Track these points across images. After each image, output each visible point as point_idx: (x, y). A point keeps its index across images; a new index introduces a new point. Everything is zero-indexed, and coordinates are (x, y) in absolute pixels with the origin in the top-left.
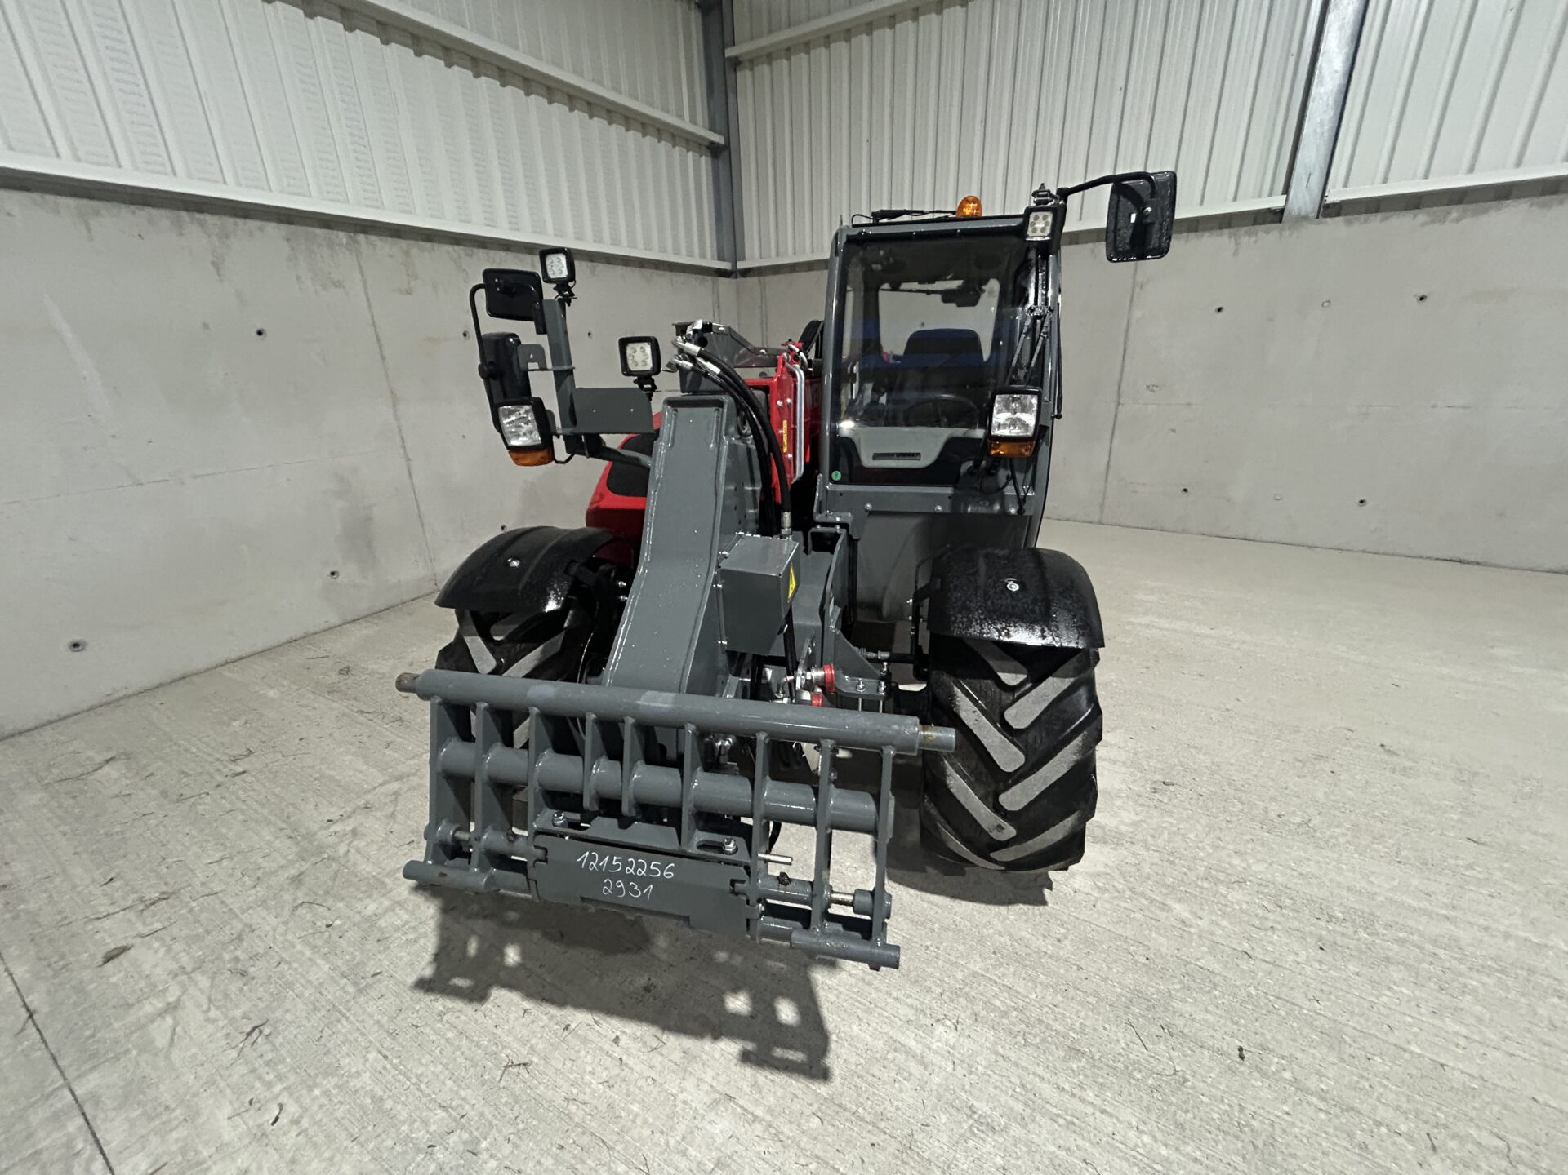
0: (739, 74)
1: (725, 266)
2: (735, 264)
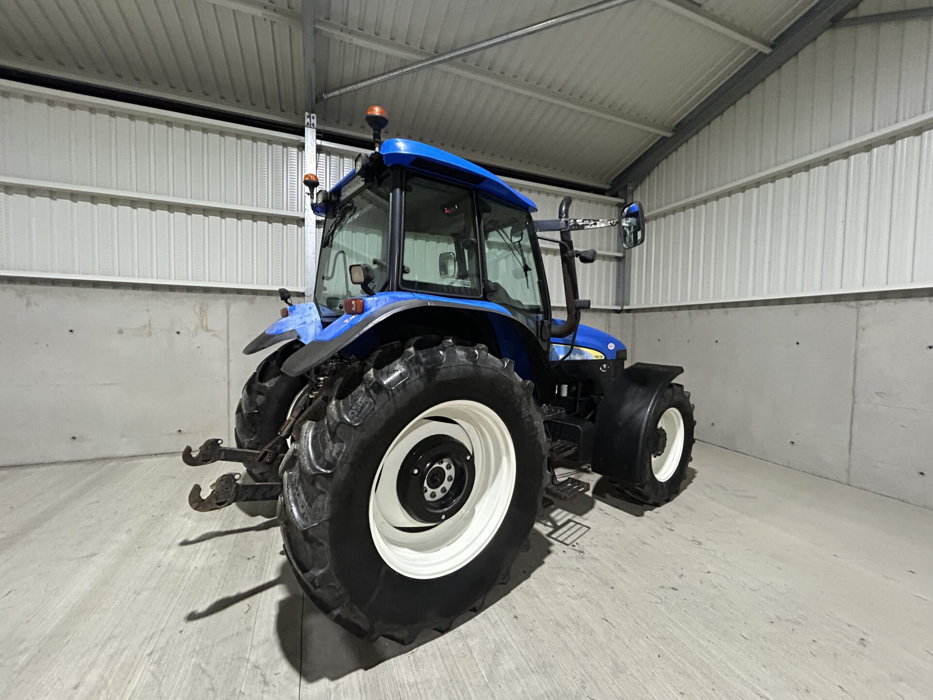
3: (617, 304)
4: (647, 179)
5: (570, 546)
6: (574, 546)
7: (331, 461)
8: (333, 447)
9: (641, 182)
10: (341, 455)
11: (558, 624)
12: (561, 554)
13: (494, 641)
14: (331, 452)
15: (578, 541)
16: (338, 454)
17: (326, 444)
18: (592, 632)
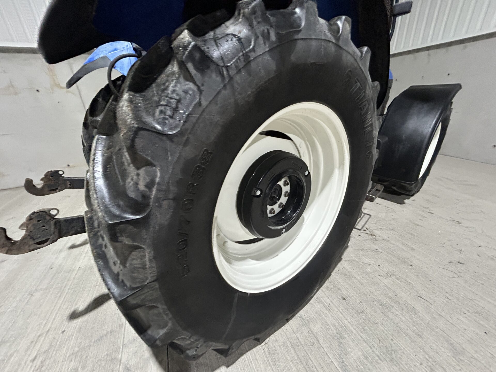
5: (362, 231)
6: (365, 230)
7: (140, 199)
8: (138, 175)
10: (156, 186)
11: (382, 305)
12: (358, 238)
13: (334, 325)
14: (136, 184)
15: (366, 226)
16: (149, 186)
17: (125, 170)
18: (414, 311)
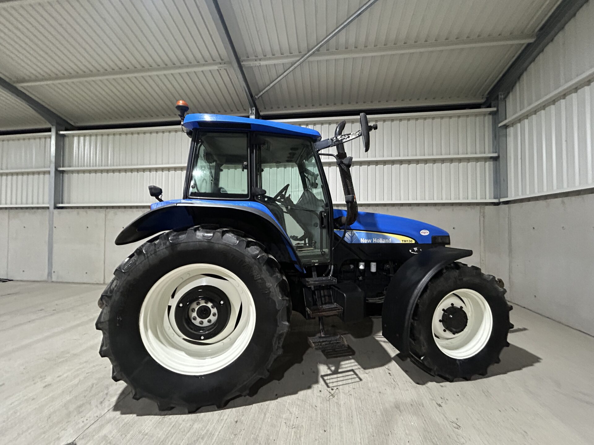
0: (507, 130)
1: (496, 201)
2: (499, 200)
3: (495, 198)
4: (517, 85)
5: (329, 389)
6: (333, 390)
9: (512, 88)
12: (316, 392)
15: (340, 387)
